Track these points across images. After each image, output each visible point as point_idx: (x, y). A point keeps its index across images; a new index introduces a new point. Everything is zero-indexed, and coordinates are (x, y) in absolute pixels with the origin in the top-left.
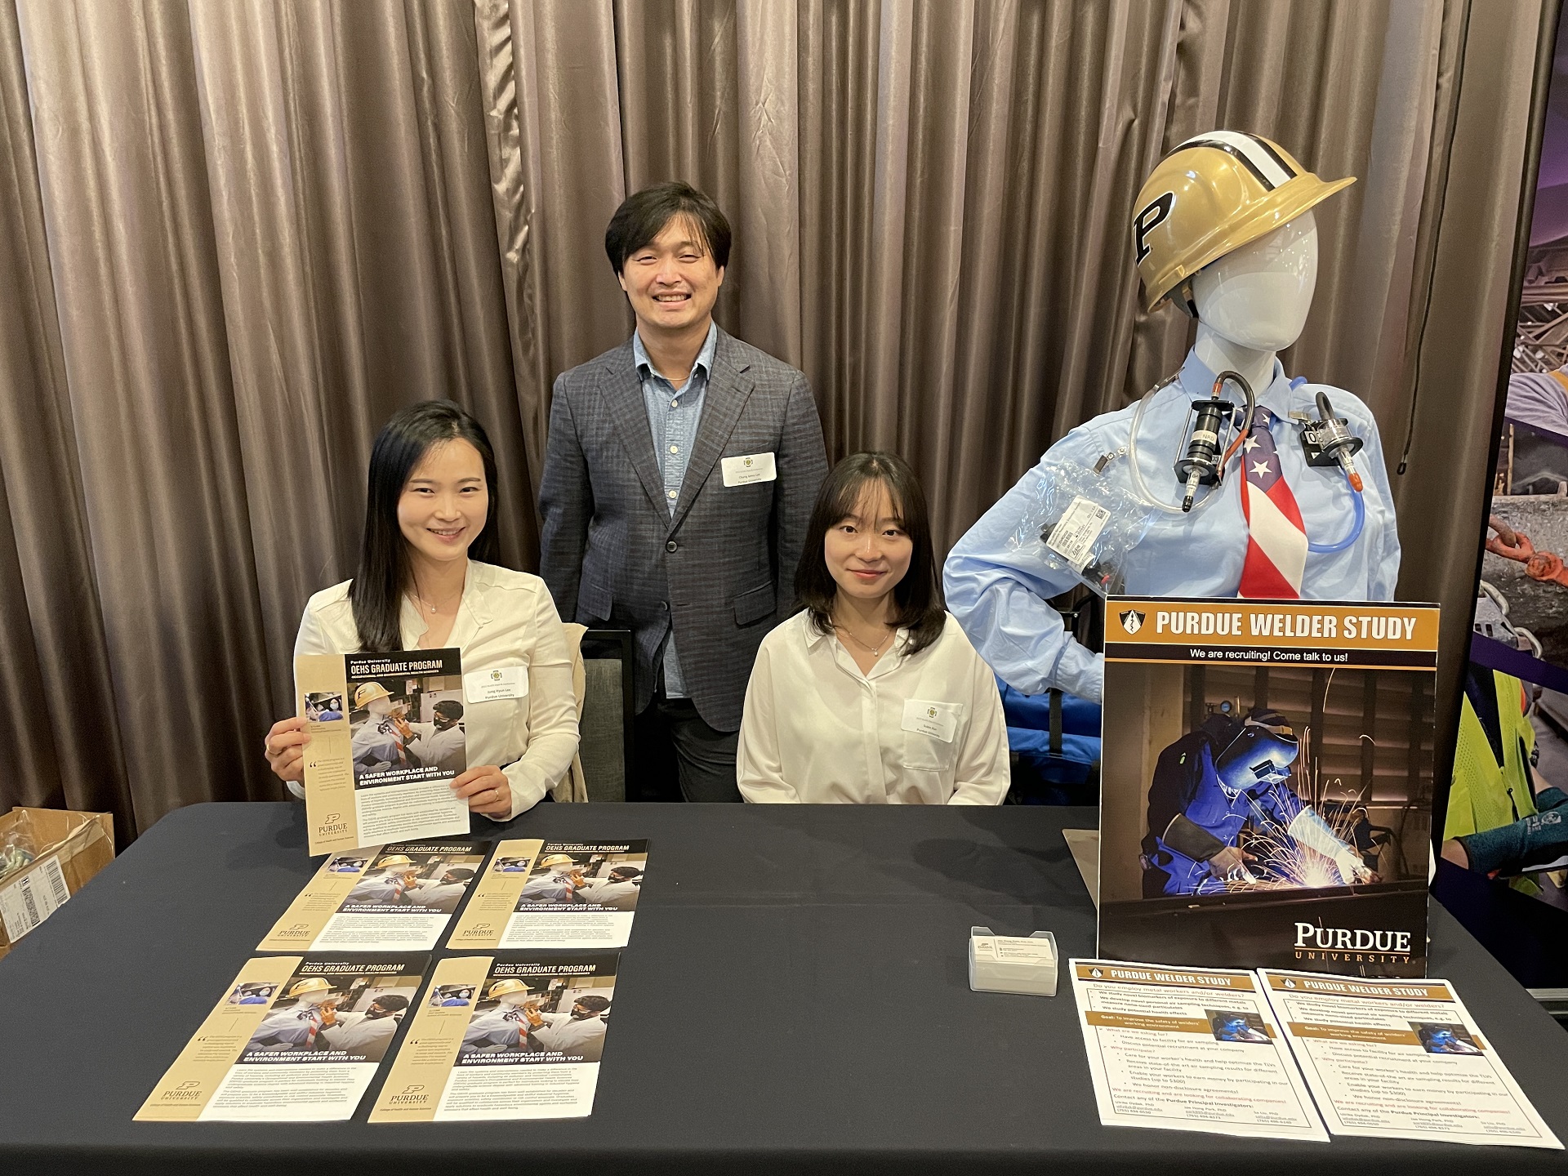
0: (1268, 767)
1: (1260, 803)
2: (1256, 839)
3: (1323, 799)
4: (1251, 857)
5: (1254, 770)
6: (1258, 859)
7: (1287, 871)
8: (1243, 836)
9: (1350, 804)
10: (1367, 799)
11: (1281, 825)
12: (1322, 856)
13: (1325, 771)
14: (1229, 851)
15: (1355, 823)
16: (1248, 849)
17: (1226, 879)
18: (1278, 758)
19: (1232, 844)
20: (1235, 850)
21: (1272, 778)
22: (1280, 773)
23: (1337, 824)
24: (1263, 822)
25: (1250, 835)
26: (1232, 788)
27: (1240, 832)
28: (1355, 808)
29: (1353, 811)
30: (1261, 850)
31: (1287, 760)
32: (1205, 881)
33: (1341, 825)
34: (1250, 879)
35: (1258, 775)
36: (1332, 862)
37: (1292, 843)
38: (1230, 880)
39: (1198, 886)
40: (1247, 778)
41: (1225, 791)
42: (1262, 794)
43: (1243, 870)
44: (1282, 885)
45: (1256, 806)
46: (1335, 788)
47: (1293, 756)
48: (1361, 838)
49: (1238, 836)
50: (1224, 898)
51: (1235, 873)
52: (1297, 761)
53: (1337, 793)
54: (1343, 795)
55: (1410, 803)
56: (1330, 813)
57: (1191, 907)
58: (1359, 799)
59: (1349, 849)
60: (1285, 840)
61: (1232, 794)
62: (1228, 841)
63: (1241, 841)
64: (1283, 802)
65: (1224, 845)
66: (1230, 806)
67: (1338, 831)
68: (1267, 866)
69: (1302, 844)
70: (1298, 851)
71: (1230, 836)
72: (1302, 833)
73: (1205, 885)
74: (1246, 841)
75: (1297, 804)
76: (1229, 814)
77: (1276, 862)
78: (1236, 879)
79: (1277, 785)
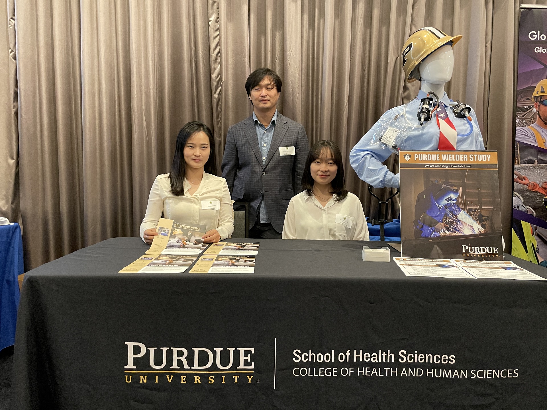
0: (450, 199)
1: (448, 209)
2: (448, 220)
3: (468, 208)
4: (447, 225)
5: (446, 199)
6: (449, 226)
7: (458, 230)
8: (444, 219)
9: (476, 209)
10: (481, 208)
11: (455, 216)
12: (468, 225)
13: (468, 199)
14: (440, 224)
15: (478, 215)
16: (446, 223)
17: (440, 232)
18: (453, 196)
19: (441, 222)
20: (442, 223)
21: (452, 202)
22: (454, 200)
23: (472, 215)
24: (450, 215)
25: (446, 219)
26: (440, 205)
27: (443, 218)
28: (477, 210)
29: (477, 211)
30: (450, 223)
31: (456, 196)
32: (434, 233)
33: (473, 215)
34: (447, 232)
35: (448, 201)
36: (472, 227)
37: (459, 221)
38: (441, 232)
39: (432, 234)
40: (444, 202)
41: (438, 206)
42: (449, 207)
43: (445, 229)
44: (457, 234)
45: (447, 210)
46: (470, 205)
47: (458, 195)
48: (480, 219)
49: (443, 219)
50: (440, 238)
51: (442, 230)
52: (459, 197)
53: (472, 206)
54: (473, 207)
55: (494, 208)
56: (470, 212)
57: (429, 241)
58: (478, 208)
59: (477, 223)
60: (457, 220)
61: (440, 207)
62: (440, 221)
63: (444, 221)
64: (456, 209)
65: (438, 222)
66: (439, 210)
67: (473, 217)
68: (452, 228)
69: (462, 222)
70: (461, 224)
71: (440, 219)
72: (462, 218)
73: (434, 234)
74: (445, 221)
75: (460, 209)
76: (439, 213)
77: (455, 227)
78: (443, 232)
79: (453, 204)
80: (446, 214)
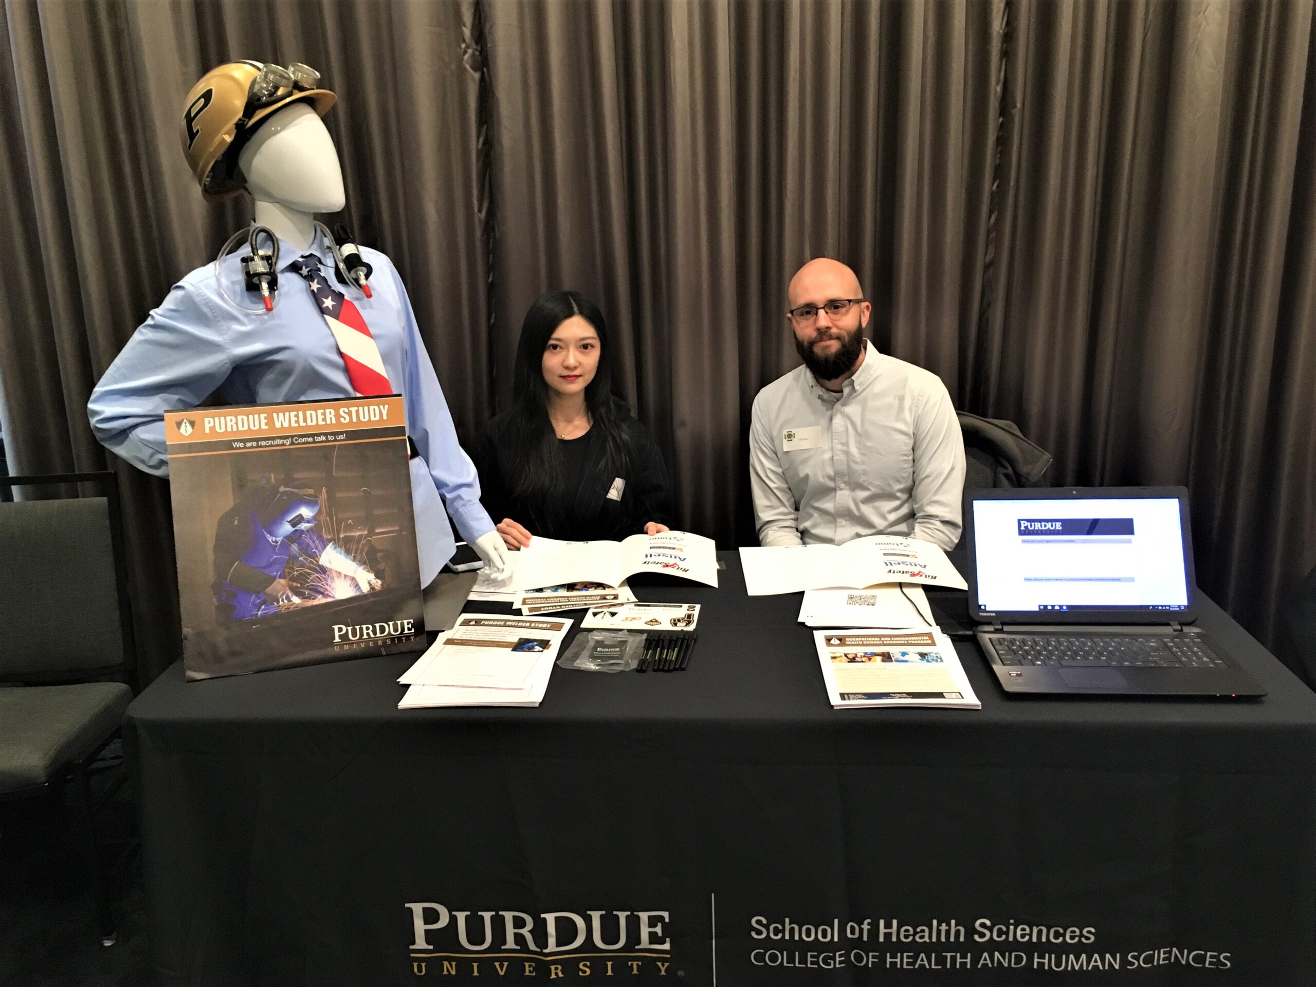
0: (300, 519)
1: (297, 545)
2: (297, 571)
3: (342, 536)
4: (295, 584)
5: (290, 522)
6: (302, 586)
7: (322, 590)
8: (287, 570)
9: (361, 536)
10: (372, 532)
11: (314, 559)
13: (341, 516)
15: (366, 549)
16: (292, 579)
17: (278, 602)
18: (306, 512)
19: (280, 577)
20: (282, 581)
21: (304, 526)
22: (308, 522)
24: (301, 559)
25: (292, 568)
26: (275, 537)
27: (285, 568)
28: (365, 539)
29: (363, 542)
30: (303, 577)
31: (312, 512)
32: (263, 607)
34: (296, 600)
35: (293, 526)
36: (353, 579)
37: (323, 570)
38: (281, 603)
39: (258, 611)
40: (286, 528)
41: (270, 540)
42: (298, 539)
43: (290, 594)
44: (320, 600)
45: (295, 548)
46: (349, 528)
47: (316, 509)
49: (284, 571)
51: (284, 597)
52: (319, 512)
53: (351, 531)
54: (355, 532)
55: (401, 530)
56: (348, 547)
57: (254, 627)
58: (366, 532)
59: (364, 569)
60: (318, 569)
61: (276, 542)
62: (276, 576)
63: (287, 574)
64: (314, 542)
65: (274, 579)
66: (275, 550)
67: (355, 557)
68: (308, 588)
69: (331, 570)
70: (328, 575)
71: (277, 572)
72: (330, 562)
73: (263, 610)
74: (290, 573)
75: (323, 542)
76: (275, 557)
77: (313, 585)
78: (286, 601)
79: (308, 531)
80: (295, 558)
